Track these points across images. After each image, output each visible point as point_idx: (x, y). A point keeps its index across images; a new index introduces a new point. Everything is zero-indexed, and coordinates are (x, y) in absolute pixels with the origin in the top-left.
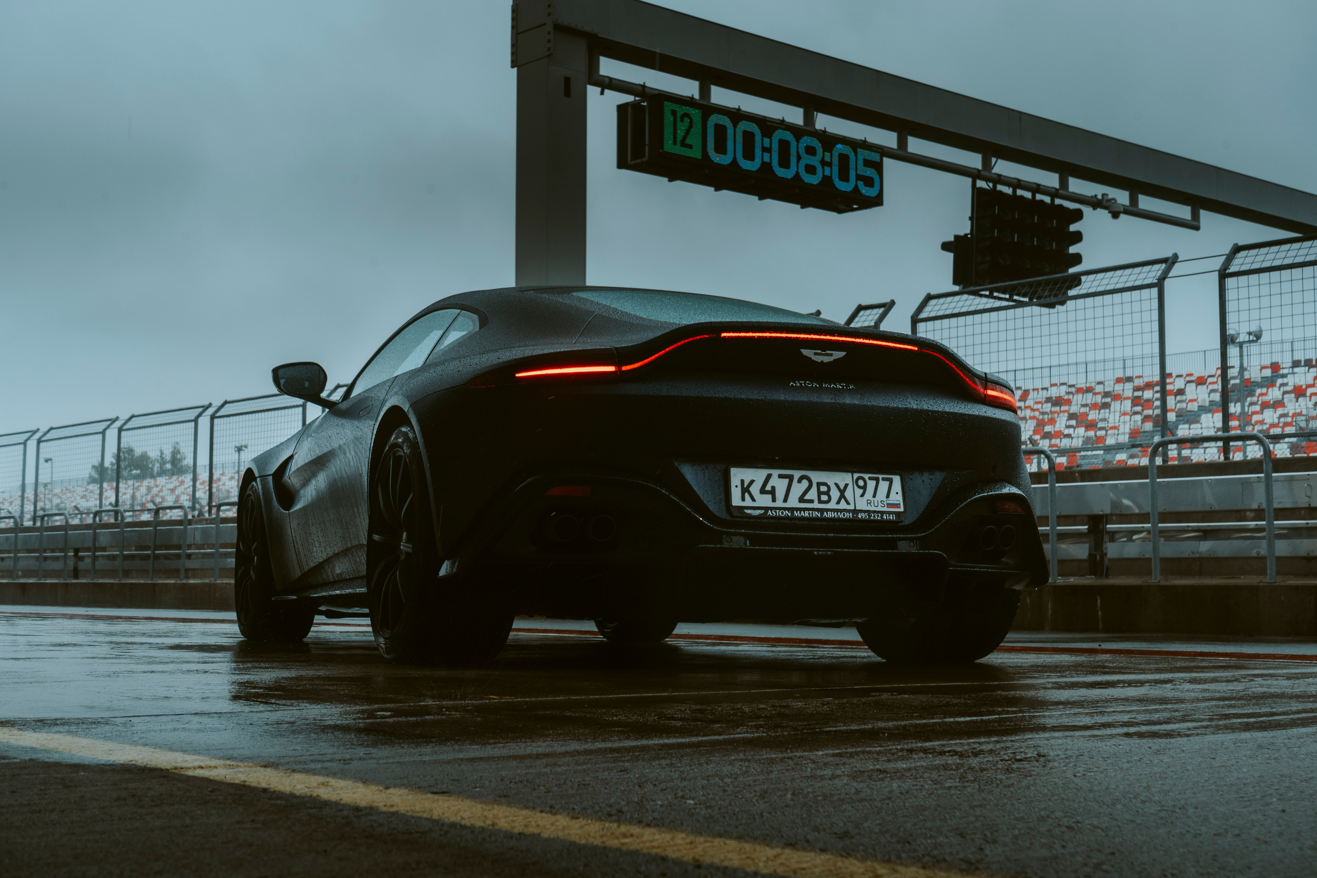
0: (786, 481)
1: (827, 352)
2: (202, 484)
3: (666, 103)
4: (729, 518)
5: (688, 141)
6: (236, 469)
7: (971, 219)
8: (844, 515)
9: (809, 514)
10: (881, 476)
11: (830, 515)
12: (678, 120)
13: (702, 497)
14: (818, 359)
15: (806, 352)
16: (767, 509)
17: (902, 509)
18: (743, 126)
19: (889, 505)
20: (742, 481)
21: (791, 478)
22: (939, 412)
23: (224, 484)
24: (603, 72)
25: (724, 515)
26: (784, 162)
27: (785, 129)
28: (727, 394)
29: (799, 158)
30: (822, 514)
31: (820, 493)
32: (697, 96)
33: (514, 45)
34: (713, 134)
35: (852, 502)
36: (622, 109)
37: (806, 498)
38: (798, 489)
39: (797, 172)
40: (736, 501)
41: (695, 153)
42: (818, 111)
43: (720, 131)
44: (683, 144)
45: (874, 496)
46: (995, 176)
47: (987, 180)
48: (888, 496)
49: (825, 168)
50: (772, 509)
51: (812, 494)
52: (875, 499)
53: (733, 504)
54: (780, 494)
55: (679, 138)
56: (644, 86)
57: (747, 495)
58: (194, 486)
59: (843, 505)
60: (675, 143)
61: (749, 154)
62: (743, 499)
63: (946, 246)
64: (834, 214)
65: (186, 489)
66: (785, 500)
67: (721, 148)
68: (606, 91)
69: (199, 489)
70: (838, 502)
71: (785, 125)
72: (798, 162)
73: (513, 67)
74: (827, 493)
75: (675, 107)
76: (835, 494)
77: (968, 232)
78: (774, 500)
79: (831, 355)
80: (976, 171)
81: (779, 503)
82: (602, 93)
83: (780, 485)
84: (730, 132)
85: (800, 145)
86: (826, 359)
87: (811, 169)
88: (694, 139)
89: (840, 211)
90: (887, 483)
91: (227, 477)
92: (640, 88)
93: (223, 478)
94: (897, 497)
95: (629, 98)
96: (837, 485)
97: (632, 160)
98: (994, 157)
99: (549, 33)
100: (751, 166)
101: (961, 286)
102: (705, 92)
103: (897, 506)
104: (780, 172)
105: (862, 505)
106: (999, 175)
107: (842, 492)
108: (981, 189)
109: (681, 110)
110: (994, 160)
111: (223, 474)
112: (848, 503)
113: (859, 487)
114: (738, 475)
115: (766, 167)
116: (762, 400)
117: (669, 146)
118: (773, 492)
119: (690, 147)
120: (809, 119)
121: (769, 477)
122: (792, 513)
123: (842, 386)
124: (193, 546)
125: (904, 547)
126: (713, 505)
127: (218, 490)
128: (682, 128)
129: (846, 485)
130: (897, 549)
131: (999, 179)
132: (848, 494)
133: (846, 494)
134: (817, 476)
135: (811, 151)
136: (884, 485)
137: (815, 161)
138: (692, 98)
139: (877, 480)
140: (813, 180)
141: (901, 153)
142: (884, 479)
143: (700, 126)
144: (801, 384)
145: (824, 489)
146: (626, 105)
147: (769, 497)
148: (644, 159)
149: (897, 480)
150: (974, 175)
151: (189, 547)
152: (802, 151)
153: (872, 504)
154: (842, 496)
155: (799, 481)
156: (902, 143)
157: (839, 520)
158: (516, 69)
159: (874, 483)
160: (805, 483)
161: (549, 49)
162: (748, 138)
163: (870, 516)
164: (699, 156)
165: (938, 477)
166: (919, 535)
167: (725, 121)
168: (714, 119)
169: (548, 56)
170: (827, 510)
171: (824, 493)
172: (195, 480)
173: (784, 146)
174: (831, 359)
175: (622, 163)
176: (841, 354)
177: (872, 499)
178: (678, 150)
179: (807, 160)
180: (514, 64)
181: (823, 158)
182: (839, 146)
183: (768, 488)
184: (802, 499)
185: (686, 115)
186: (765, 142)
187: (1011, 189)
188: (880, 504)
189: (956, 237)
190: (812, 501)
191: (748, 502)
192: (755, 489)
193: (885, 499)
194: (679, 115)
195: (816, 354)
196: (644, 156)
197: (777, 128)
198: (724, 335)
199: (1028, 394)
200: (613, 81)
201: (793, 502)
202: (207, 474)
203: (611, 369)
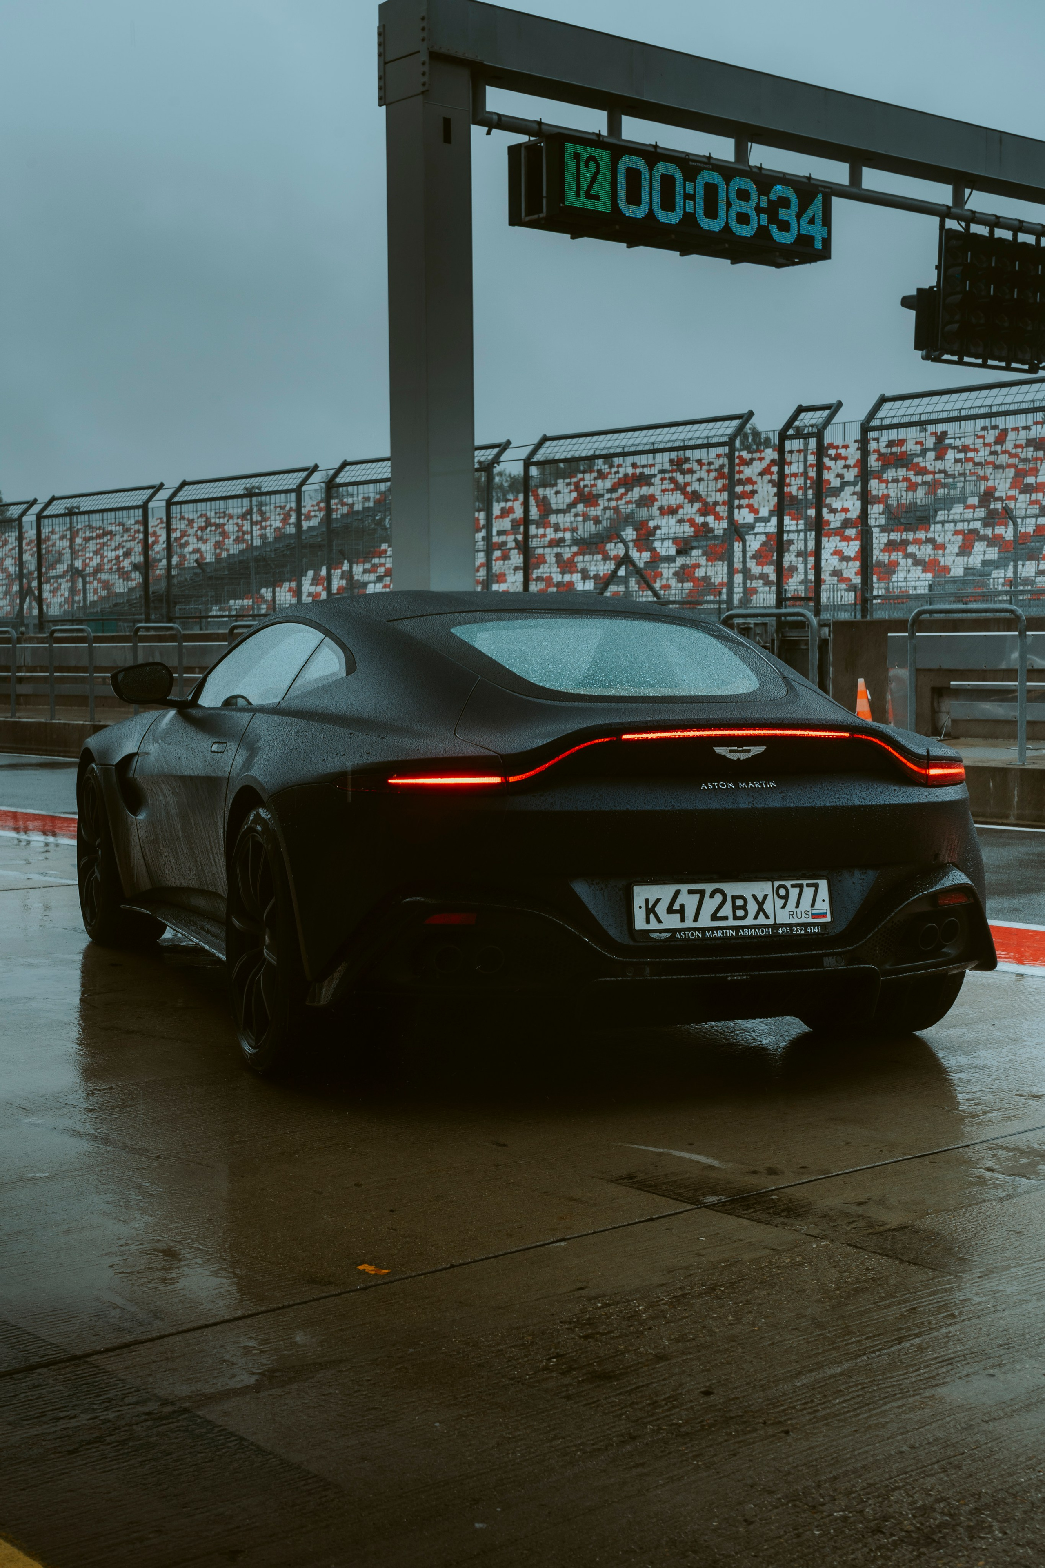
0: (697, 897)
1: (745, 748)
2: (28, 544)
3: (567, 145)
4: (632, 943)
5: (594, 191)
6: (68, 525)
7: (938, 267)
8: (762, 931)
9: (723, 933)
10: (805, 882)
11: (747, 933)
12: (582, 165)
13: (601, 922)
14: (734, 756)
15: (719, 750)
16: (674, 931)
17: (828, 919)
18: (662, 168)
19: (814, 916)
20: (647, 901)
21: (702, 893)
22: (873, 806)
23: (54, 545)
24: (490, 108)
25: (625, 940)
26: (711, 212)
27: (712, 170)
28: (628, 806)
29: (729, 205)
30: (737, 933)
31: (735, 908)
32: (604, 132)
33: (382, 78)
34: (624, 181)
35: (771, 916)
36: (514, 151)
37: (719, 915)
38: (710, 904)
39: (727, 223)
40: (640, 924)
41: (604, 206)
42: (752, 141)
43: (633, 175)
44: (588, 195)
45: (797, 906)
46: (969, 213)
47: (958, 218)
48: (813, 905)
49: (761, 215)
50: (680, 930)
51: (727, 910)
52: (799, 910)
53: (637, 928)
54: (690, 913)
55: (584, 188)
56: (540, 123)
57: (652, 916)
58: (20, 546)
59: (762, 920)
60: (578, 195)
61: (668, 204)
62: (648, 921)
63: (906, 302)
64: (773, 268)
65: (10, 550)
66: (696, 919)
67: (634, 198)
68: (494, 131)
69: (26, 551)
70: (756, 917)
71: (712, 164)
72: (728, 210)
73: (380, 105)
74: (744, 907)
75: (578, 148)
76: (752, 907)
77: (935, 284)
78: (683, 920)
79: (749, 751)
80: (945, 208)
81: (689, 923)
82: (489, 133)
83: (690, 902)
84: (645, 176)
85: (730, 188)
86: (743, 756)
87: (743, 219)
88: (602, 188)
89: (778, 266)
90: (813, 889)
91: (58, 536)
92: (536, 126)
93: (53, 537)
94: (823, 905)
95: (523, 138)
96: (754, 897)
97: (527, 215)
98: (968, 188)
99: (424, 64)
100: (671, 218)
101: (924, 352)
102: (614, 126)
103: (824, 915)
104: (707, 224)
105: (783, 917)
106: (973, 212)
107: (761, 905)
108: (950, 230)
109: (585, 152)
110: (967, 191)
111: (53, 532)
112: (767, 917)
113: (780, 897)
114: (642, 894)
115: (689, 218)
116: (669, 811)
117: (571, 199)
118: (681, 911)
119: (597, 198)
120: (741, 152)
121: (677, 893)
122: (704, 934)
123: (761, 784)
124: (24, 669)
125: (830, 963)
126: (614, 932)
127: (48, 552)
128: (587, 174)
129: (766, 896)
130: (822, 966)
131: (974, 217)
132: (768, 906)
133: (765, 907)
134: (731, 889)
135: (743, 195)
136: (808, 892)
137: (748, 208)
138: (599, 135)
139: (801, 887)
140: (745, 231)
141: (854, 190)
142: (808, 885)
143: (609, 172)
144: (714, 786)
145: (740, 902)
146: (519, 145)
147: (677, 916)
148: (541, 215)
149: (823, 884)
150: (943, 213)
151: (19, 669)
152: (733, 196)
153: (795, 916)
154: (761, 909)
155: (712, 896)
156: (855, 176)
157: (757, 937)
158: (384, 107)
159: (797, 890)
160: (718, 898)
161: (424, 84)
162: (668, 182)
163: (792, 930)
164: (608, 209)
165: (871, 875)
166: (849, 948)
167: (639, 163)
168: (626, 162)
169: (423, 93)
170: (743, 927)
171: (740, 908)
172: (20, 538)
173: (711, 190)
174: (749, 755)
175: (515, 220)
176: (760, 749)
177: (795, 910)
178: (582, 203)
179: (739, 206)
180: (382, 101)
181: (758, 203)
182: (778, 188)
183: (676, 906)
184: (714, 917)
185: (592, 158)
186: (687, 187)
187: (988, 228)
188: (804, 915)
189: (919, 290)
190: (725, 918)
191: (654, 925)
192: (661, 909)
193: (809, 909)
194: (583, 159)
195: (731, 751)
196: (542, 212)
197: (702, 169)
198: (625, 737)
199: (1006, 436)
200: (503, 118)
201: (705, 921)
202: (34, 532)
203: (497, 780)
